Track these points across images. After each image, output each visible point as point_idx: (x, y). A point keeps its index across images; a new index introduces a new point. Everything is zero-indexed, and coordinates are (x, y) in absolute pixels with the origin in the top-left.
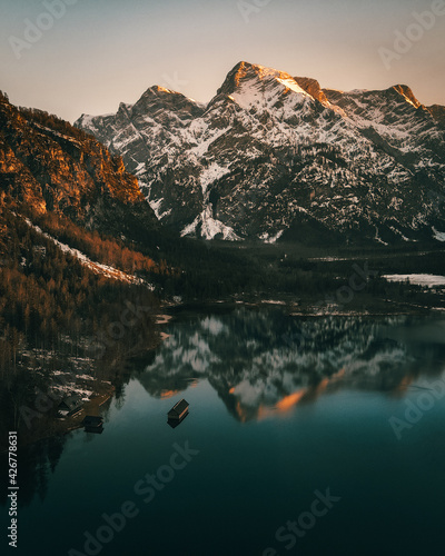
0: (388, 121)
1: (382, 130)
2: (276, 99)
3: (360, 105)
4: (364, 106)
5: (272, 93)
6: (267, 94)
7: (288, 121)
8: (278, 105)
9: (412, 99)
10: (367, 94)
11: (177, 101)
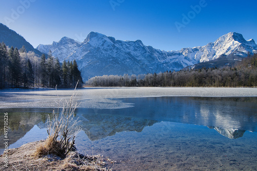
0: (135, 50)
1: (133, 53)
2: (102, 43)
3: (127, 45)
4: (128, 46)
5: (101, 42)
6: (99, 42)
7: (105, 50)
8: (103, 45)
9: (142, 44)
10: (129, 42)
11: (72, 41)
